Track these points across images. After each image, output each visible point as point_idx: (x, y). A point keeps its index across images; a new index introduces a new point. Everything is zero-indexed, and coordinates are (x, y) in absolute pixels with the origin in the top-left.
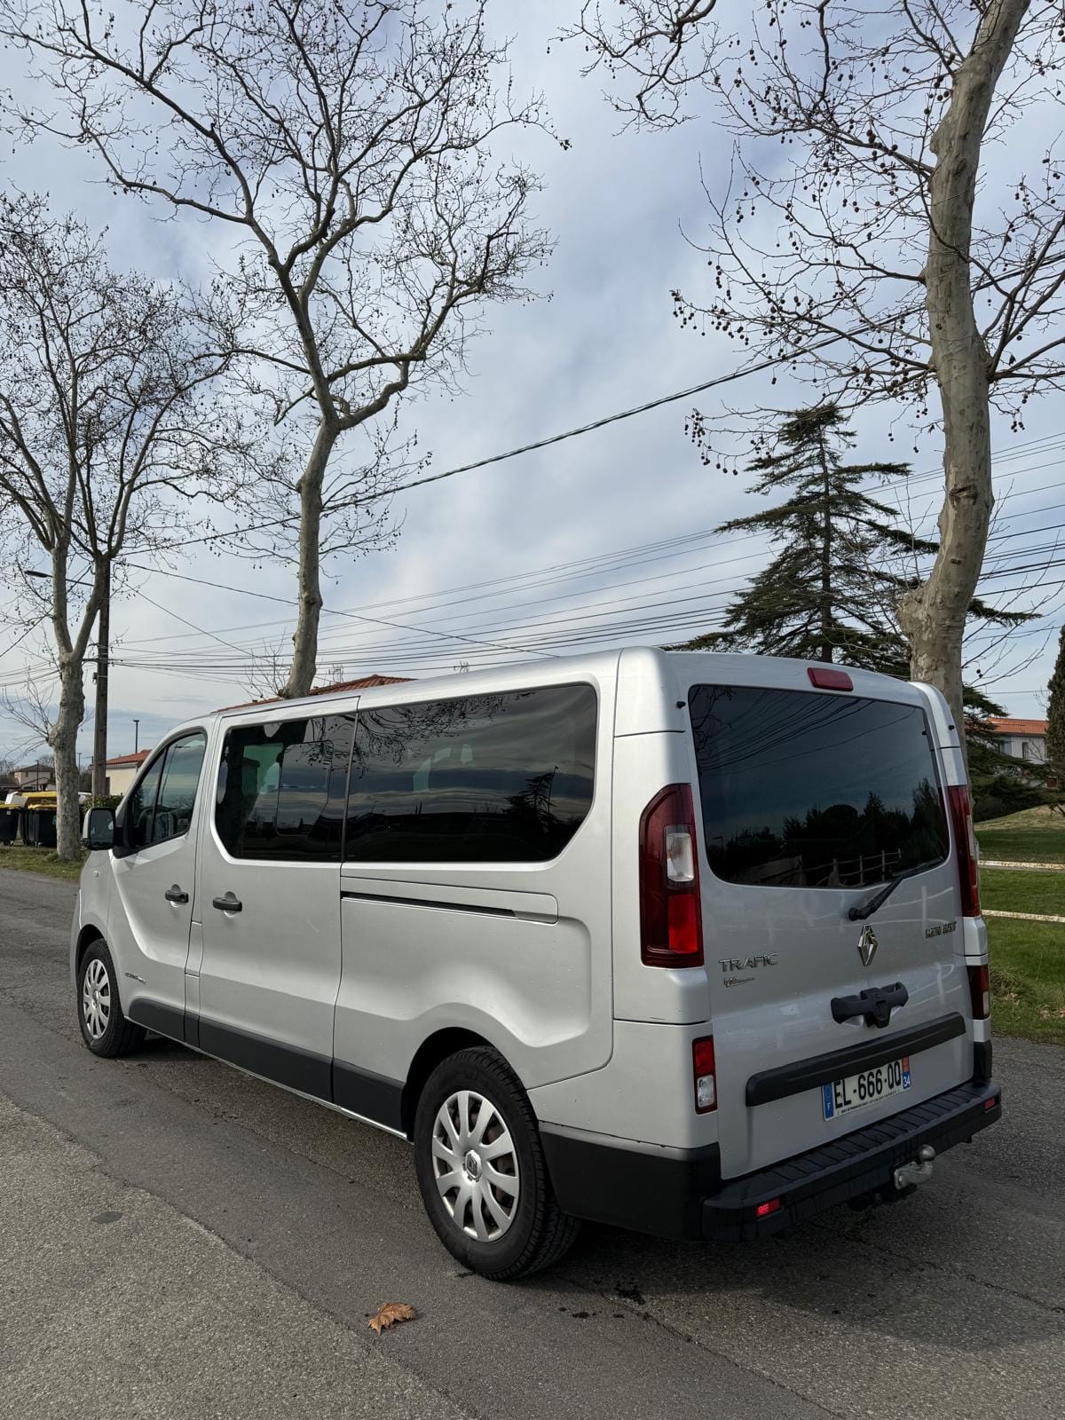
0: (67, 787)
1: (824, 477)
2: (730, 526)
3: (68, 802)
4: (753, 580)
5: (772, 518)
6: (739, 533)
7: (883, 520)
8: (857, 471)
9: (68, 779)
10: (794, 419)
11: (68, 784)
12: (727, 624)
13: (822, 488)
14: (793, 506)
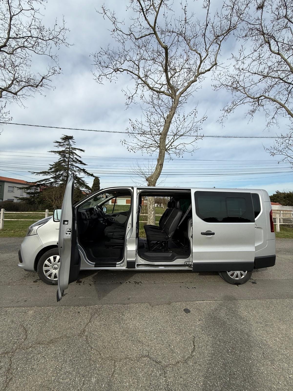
1: (69, 148)
2: (52, 152)
4: (55, 163)
5: (59, 152)
6: (53, 153)
7: (78, 158)
8: (75, 149)
10: (65, 136)
12: (49, 170)
13: (69, 150)
14: (63, 151)
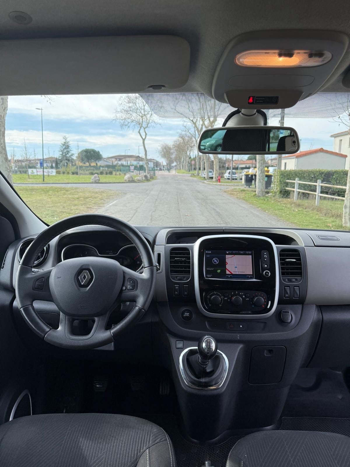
0: (261, 167)
3: (261, 173)
9: (261, 164)
11: (261, 166)
